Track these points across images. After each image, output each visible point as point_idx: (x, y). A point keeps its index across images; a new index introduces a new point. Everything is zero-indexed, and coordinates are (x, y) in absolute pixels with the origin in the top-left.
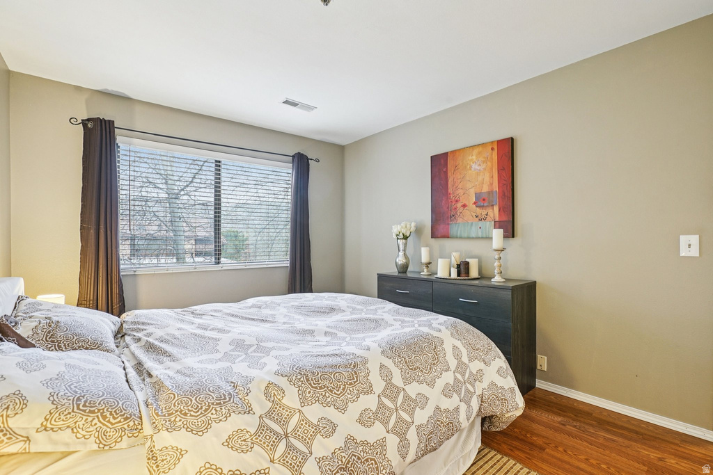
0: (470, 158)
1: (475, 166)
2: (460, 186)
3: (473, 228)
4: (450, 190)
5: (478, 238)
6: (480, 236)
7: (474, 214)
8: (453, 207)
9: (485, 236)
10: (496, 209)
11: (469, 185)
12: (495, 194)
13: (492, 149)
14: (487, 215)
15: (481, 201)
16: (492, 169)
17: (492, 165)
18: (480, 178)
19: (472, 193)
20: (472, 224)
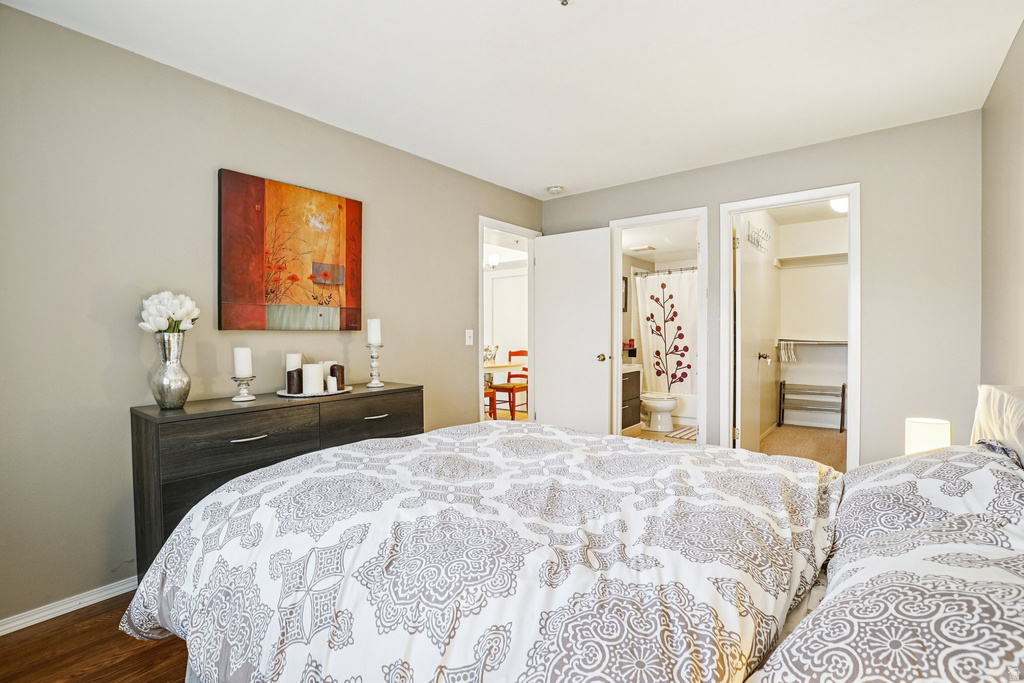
0: (307, 206)
1: (314, 222)
2: (288, 244)
3: (310, 315)
4: (268, 246)
5: (316, 330)
6: (320, 327)
7: (311, 294)
8: (273, 277)
9: (327, 328)
10: (342, 290)
11: (303, 247)
12: (341, 270)
13: (340, 207)
14: (330, 297)
15: (321, 276)
16: (338, 234)
17: (339, 229)
18: (322, 242)
19: (308, 259)
20: (308, 309)
